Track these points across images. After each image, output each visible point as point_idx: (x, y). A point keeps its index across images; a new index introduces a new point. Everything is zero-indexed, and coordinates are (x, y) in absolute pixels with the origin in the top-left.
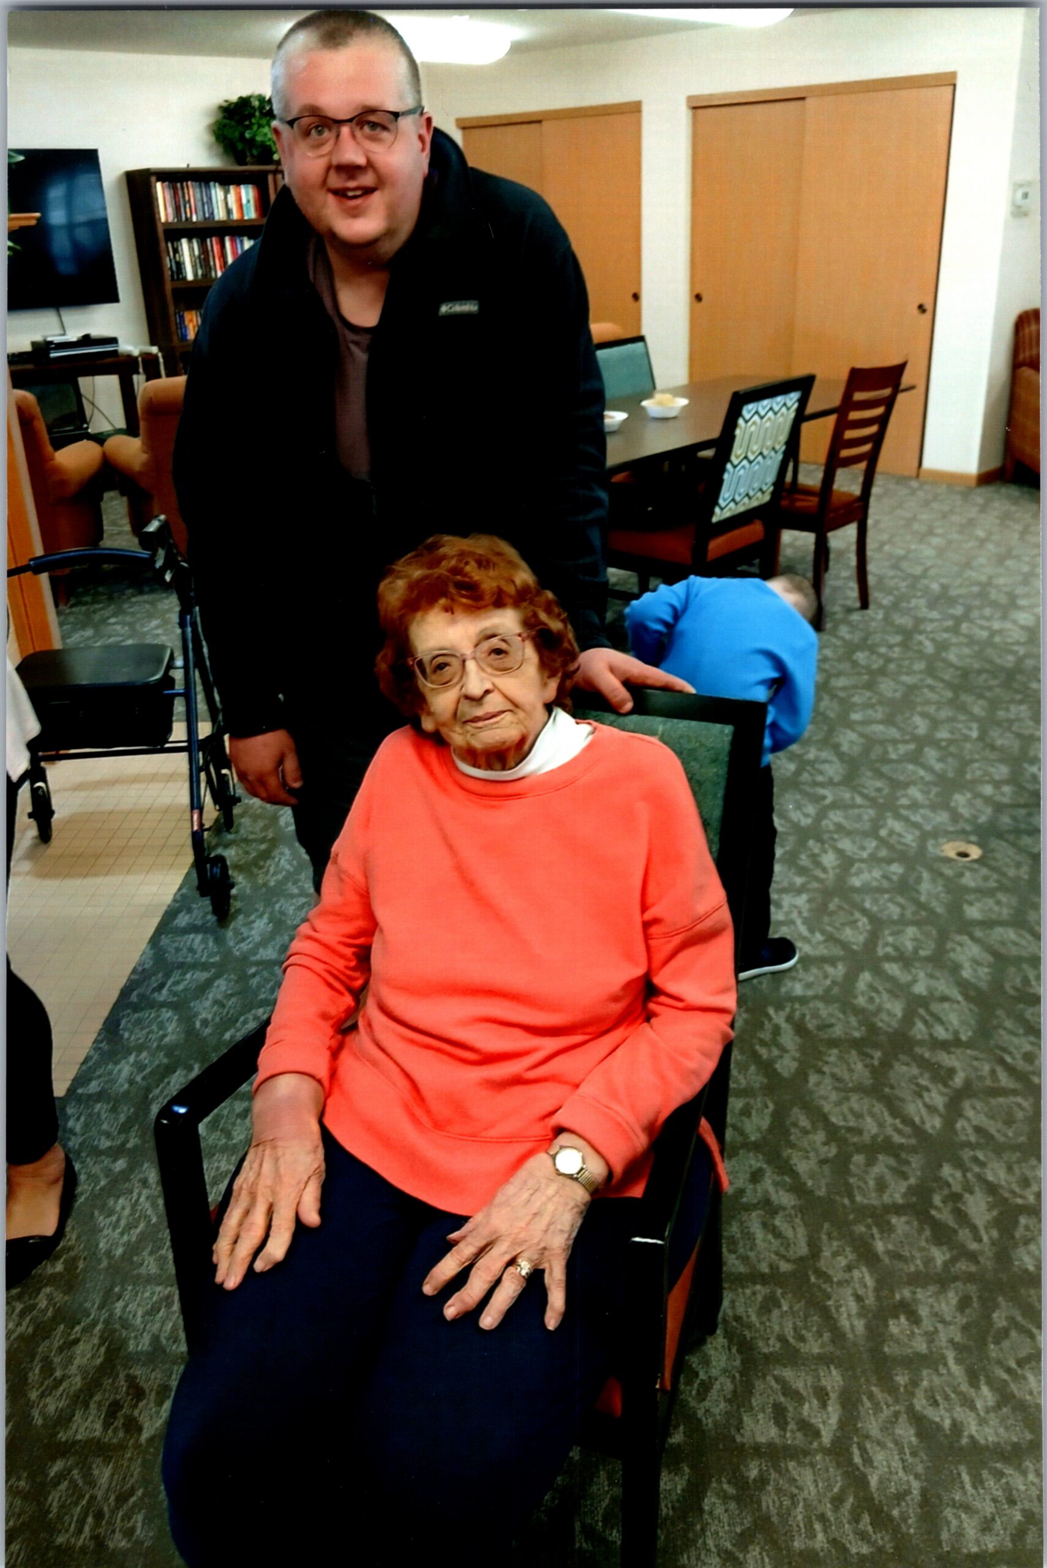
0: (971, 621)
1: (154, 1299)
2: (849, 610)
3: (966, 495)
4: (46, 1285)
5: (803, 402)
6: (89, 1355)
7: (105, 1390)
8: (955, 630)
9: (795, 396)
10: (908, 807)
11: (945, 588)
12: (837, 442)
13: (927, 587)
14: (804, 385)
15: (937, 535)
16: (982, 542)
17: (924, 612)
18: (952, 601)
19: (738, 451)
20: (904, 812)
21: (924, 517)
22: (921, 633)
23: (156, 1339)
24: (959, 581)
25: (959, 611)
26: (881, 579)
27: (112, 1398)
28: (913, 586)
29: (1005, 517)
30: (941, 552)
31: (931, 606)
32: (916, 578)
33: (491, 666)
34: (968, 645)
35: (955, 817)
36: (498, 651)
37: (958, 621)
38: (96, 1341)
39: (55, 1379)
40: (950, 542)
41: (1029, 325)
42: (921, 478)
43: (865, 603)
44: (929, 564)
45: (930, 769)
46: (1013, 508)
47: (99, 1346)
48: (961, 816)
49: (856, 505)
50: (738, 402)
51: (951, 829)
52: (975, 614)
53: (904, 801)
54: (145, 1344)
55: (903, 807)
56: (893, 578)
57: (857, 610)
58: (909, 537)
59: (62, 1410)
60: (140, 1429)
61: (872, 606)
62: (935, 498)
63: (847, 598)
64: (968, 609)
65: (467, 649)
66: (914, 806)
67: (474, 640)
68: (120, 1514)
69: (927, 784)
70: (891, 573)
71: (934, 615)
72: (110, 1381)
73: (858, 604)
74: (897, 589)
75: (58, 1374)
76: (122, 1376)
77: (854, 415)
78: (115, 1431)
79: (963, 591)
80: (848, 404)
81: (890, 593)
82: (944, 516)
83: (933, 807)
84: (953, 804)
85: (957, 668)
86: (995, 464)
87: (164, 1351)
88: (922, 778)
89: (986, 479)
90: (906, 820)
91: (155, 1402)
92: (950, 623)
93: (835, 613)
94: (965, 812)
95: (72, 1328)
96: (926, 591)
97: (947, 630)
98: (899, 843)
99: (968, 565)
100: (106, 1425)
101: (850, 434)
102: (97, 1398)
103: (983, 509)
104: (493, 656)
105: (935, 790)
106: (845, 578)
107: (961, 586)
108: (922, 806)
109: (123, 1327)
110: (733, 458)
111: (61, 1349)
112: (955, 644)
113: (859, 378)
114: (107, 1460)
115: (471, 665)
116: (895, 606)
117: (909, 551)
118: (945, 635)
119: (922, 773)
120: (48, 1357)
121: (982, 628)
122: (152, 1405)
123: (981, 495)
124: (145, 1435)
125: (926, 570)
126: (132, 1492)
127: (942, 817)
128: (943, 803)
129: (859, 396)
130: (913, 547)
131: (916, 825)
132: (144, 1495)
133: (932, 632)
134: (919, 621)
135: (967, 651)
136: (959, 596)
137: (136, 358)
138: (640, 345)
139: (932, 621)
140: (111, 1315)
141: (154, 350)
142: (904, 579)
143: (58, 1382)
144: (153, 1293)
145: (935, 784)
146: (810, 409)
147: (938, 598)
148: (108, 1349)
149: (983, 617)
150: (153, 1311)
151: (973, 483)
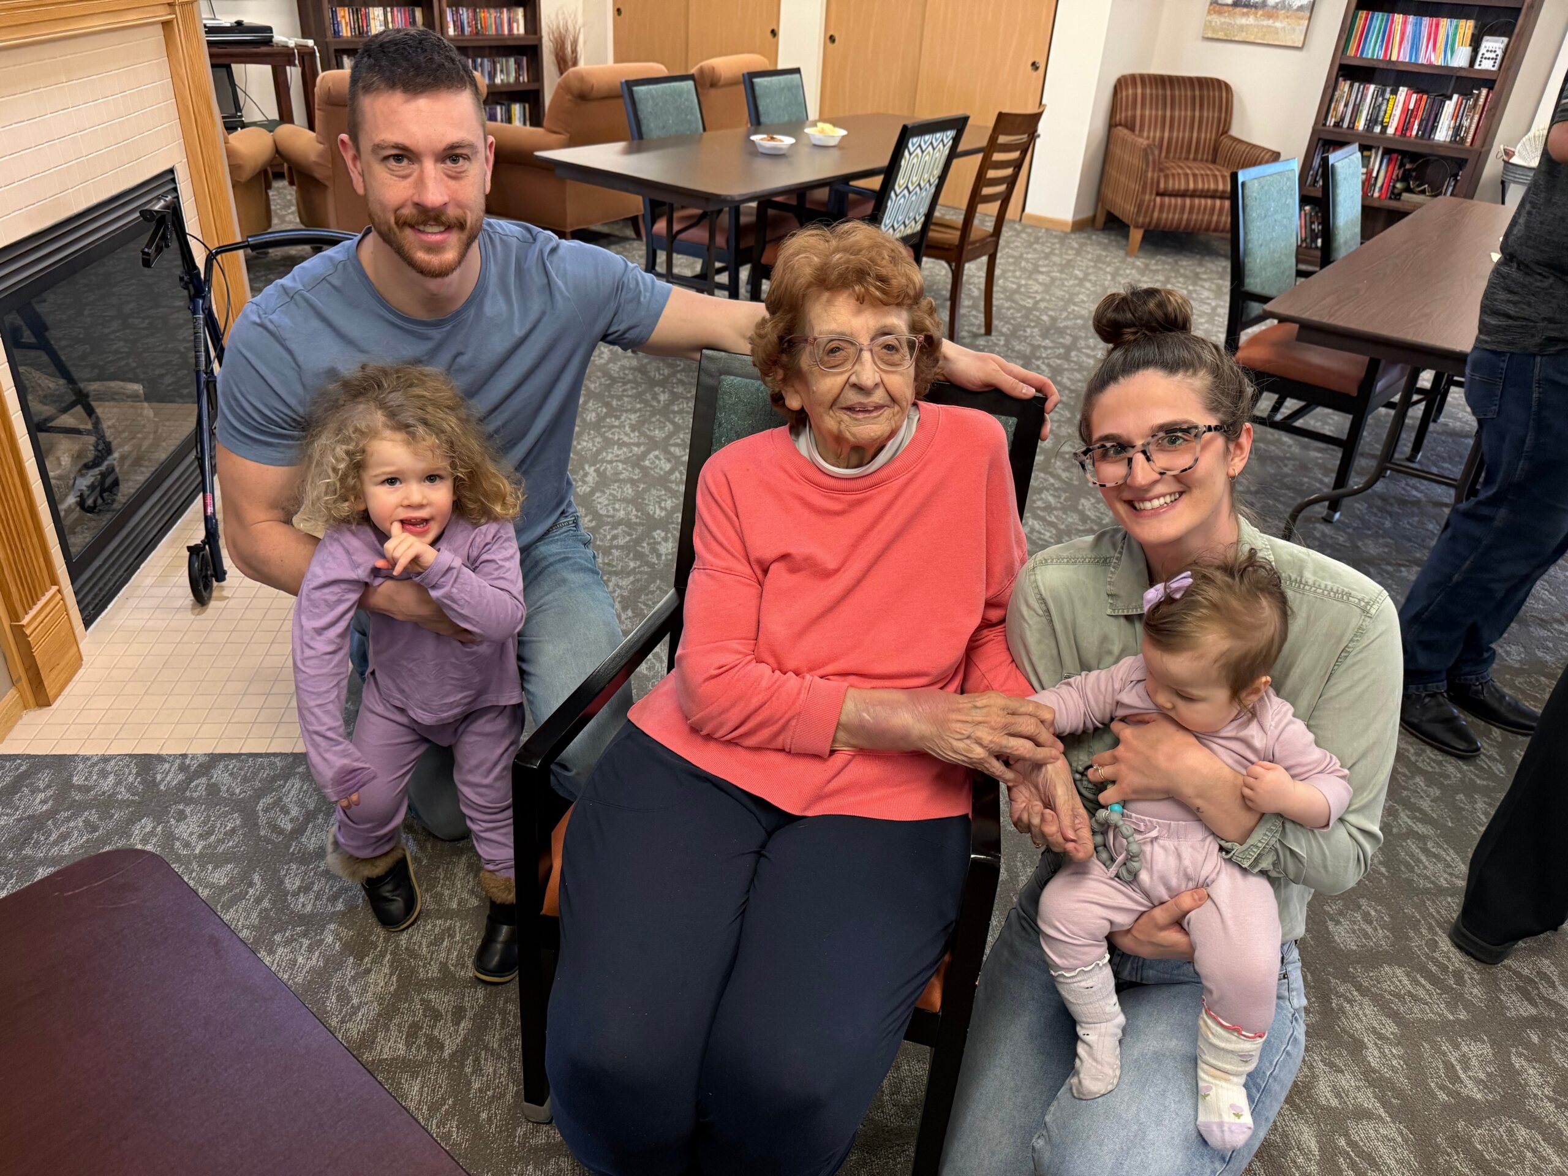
0: (1079, 350)
1: (436, 932)
2: (976, 336)
3: (1063, 238)
4: (329, 923)
5: (956, 140)
6: (382, 984)
7: (403, 1013)
8: (1066, 357)
9: (951, 134)
10: (1044, 509)
11: (1053, 319)
12: (980, 180)
13: (1038, 318)
14: (959, 125)
15: (1042, 273)
16: (1081, 282)
17: (1038, 341)
18: (1061, 332)
19: (901, 181)
20: (1041, 513)
21: (1029, 256)
22: (1038, 359)
23: (444, 966)
24: (1065, 314)
25: (1068, 340)
26: (1000, 308)
27: (410, 1021)
28: (1026, 317)
29: (1099, 259)
30: (1047, 288)
31: (1045, 335)
32: (1029, 310)
33: (882, 360)
34: (1077, 370)
35: (1084, 518)
36: (889, 347)
37: (1068, 349)
38: (386, 971)
39: (352, 1007)
40: (1053, 280)
41: (1127, 89)
42: (1023, 221)
43: (989, 331)
44: (1038, 297)
45: (1057, 477)
46: (1104, 253)
47: (391, 974)
48: (1089, 518)
49: (989, 240)
50: (906, 134)
51: (1081, 528)
52: (1082, 343)
53: (1039, 504)
54: (434, 971)
55: (1038, 508)
56: (1008, 309)
57: (981, 335)
58: (1018, 274)
59: (364, 1033)
60: (442, 1047)
61: (993, 333)
62: (1037, 240)
63: (973, 325)
64: (1075, 339)
65: (864, 340)
66: (1049, 508)
67: (872, 333)
68: (435, 1122)
69: (1056, 490)
70: (1007, 305)
71: (1047, 343)
72: (406, 1005)
73: (983, 331)
74: (1014, 319)
75: (355, 1001)
76: (417, 999)
77: (998, 157)
78: (419, 1048)
79: (1069, 323)
80: (992, 145)
81: (1007, 323)
82: (1047, 256)
83: (1065, 510)
84: (1080, 507)
85: (1071, 391)
86: (1088, 213)
87: (454, 976)
88: (1053, 485)
89: (1080, 226)
90: (1043, 519)
91: (452, 1021)
92: (1062, 351)
93: (964, 338)
94: (1091, 514)
95: (362, 960)
96: (1038, 320)
97: (1059, 357)
98: (1040, 539)
99: (1071, 301)
100: (409, 1045)
101: (992, 174)
102: (396, 1021)
103: (1078, 253)
104: (885, 351)
105: (1064, 496)
106: (969, 307)
107: (1067, 318)
108: (1056, 509)
109: (411, 957)
110: (896, 187)
111: (354, 979)
112: (1066, 369)
113: (1004, 122)
114: (414, 1075)
115: (866, 356)
116: (1013, 334)
117: (1020, 286)
118: (1059, 362)
119: (1052, 480)
120: (343, 987)
121: (1088, 356)
122: (450, 1024)
123: (1075, 241)
124: (446, 1054)
125: (1037, 303)
126: (444, 1100)
127: (1073, 518)
128: (1071, 507)
129: (1002, 139)
130: (1023, 282)
131: (1052, 524)
132: (455, 1104)
133: (1047, 358)
134: (1035, 348)
135: (1078, 376)
136: (1066, 327)
137: (293, 49)
138: (798, 76)
139: (1046, 348)
140: (397, 946)
141: (310, 43)
142: (1019, 311)
143: (356, 1009)
144: (434, 926)
145: (1065, 491)
146: (961, 148)
147: (1048, 330)
148: (399, 976)
149: (1088, 347)
150: (437, 942)
151: (1069, 229)
